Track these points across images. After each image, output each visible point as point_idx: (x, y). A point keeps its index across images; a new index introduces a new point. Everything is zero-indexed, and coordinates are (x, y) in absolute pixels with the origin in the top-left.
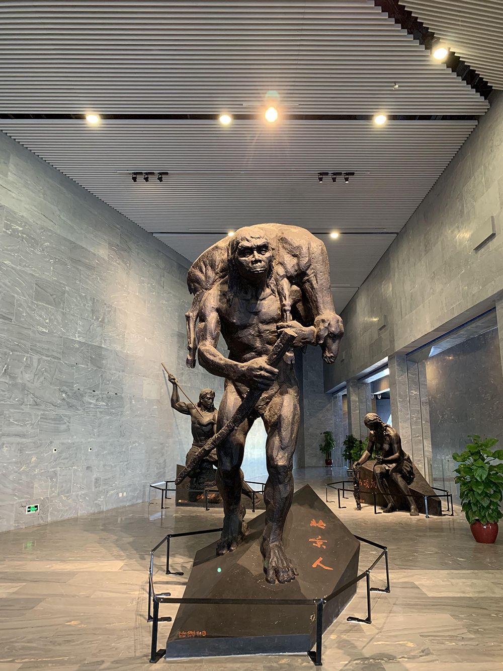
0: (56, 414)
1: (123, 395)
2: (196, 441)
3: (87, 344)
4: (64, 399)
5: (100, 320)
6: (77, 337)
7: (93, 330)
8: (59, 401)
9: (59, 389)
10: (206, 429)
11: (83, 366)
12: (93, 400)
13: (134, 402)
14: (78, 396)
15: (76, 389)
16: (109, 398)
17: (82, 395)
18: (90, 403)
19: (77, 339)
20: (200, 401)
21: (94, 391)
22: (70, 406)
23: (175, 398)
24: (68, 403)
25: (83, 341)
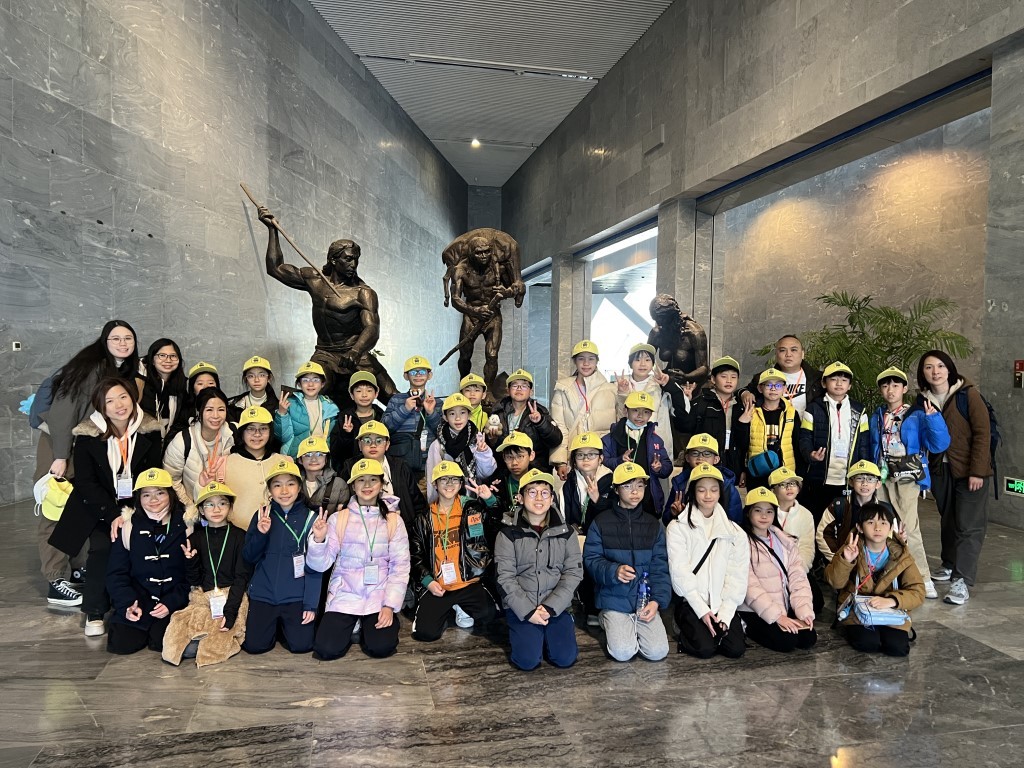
0: (12, 264)
1: (165, 240)
2: (324, 340)
3: (74, 108)
4: (28, 231)
5: (101, 57)
6: (48, 85)
7: (85, 78)
8: (16, 235)
9: (14, 206)
10: (346, 318)
11: (70, 160)
12: (99, 242)
13: (188, 259)
14: (64, 228)
15: (56, 211)
16: (136, 242)
17: (72, 228)
18: (94, 249)
19: (49, 92)
20: (329, 263)
21: (100, 223)
22: (46, 250)
23: (273, 256)
24: (40, 242)
25: (65, 99)
